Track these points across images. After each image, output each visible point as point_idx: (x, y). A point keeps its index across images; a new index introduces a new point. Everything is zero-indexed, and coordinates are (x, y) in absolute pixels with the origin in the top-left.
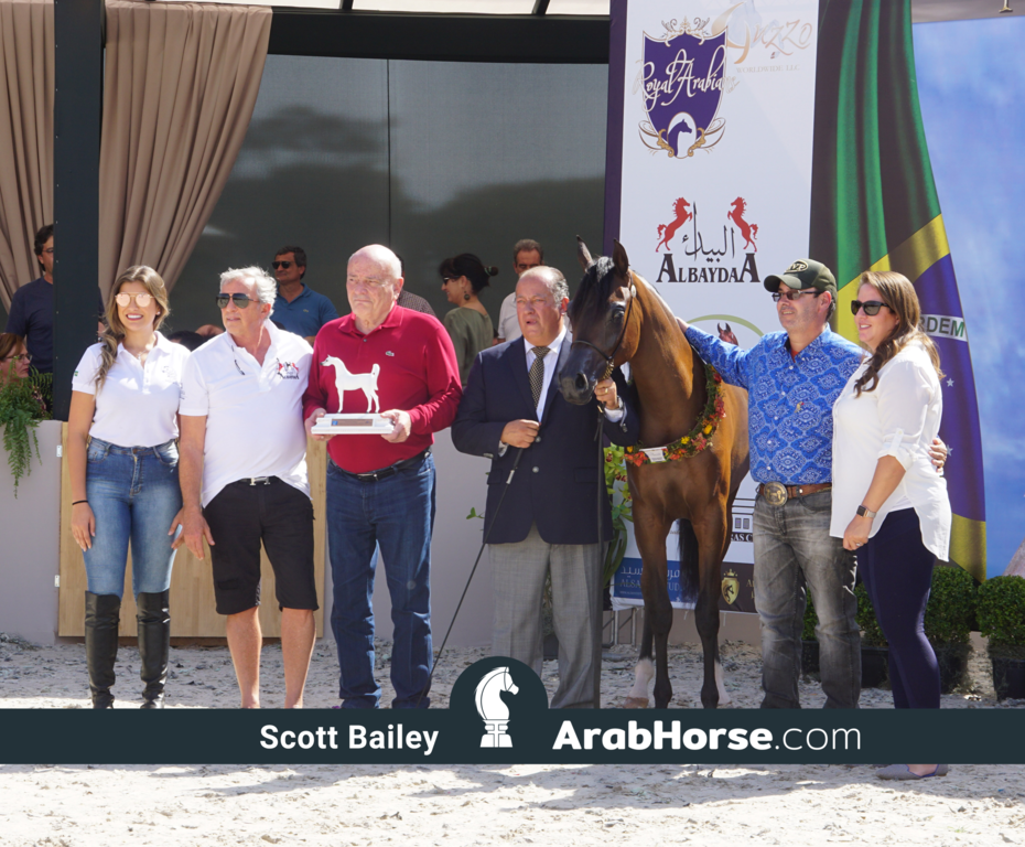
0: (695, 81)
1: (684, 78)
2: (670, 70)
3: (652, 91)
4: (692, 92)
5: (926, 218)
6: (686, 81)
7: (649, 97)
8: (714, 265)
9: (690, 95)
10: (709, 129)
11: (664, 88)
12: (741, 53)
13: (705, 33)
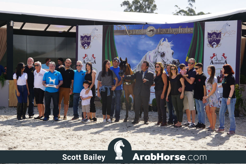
1: (86, 40)
2: (84, 39)
7: (81, 42)
9: (87, 42)
11: (83, 41)
12: (93, 38)
13: (88, 35)
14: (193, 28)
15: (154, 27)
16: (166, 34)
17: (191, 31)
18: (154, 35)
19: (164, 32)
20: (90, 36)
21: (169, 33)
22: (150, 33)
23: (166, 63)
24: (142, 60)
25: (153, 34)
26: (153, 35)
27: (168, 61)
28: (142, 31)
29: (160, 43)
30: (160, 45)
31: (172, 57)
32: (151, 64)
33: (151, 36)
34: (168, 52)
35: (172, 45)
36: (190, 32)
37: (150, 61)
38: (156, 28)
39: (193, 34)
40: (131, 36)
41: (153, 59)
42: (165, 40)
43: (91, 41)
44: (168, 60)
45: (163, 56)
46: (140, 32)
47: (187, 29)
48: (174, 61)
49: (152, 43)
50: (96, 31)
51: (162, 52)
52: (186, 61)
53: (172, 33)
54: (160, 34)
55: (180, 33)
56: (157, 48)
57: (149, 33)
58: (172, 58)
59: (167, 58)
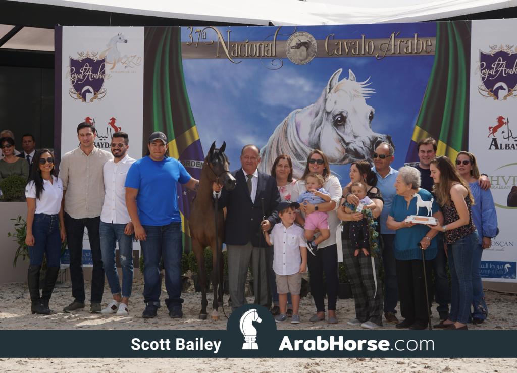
0: (93, 75)
1: (88, 73)
2: (82, 70)
3: (74, 78)
4: (91, 79)
5: (190, 126)
6: (89, 75)
7: (73, 80)
8: (103, 141)
9: (91, 80)
10: (99, 93)
11: (79, 77)
12: (112, 65)
13: (97, 58)
14: (435, 38)
15: (310, 36)
16: (349, 55)
17: (429, 49)
18: (311, 58)
19: (343, 50)
20: (104, 60)
21: (358, 53)
22: (298, 53)
23: (351, 147)
24: (272, 136)
25: (308, 55)
26: (307, 58)
27: (356, 140)
28: (274, 47)
29: (330, 85)
30: (332, 91)
31: (369, 127)
32: (302, 149)
33: (303, 62)
34: (355, 111)
35: (369, 91)
36: (426, 52)
37: (300, 139)
38: (316, 39)
39: (433, 56)
40: (238, 60)
41: (310, 134)
42: (345, 75)
43: (106, 77)
44: (355, 137)
45: (341, 125)
46: (266, 49)
47: (416, 41)
48: (376, 138)
49: (304, 84)
50: (121, 46)
51: (337, 112)
52: (414, 138)
53: (368, 53)
54: (330, 54)
55: (394, 53)
56: (321, 100)
57: (296, 53)
58: (371, 130)
59: (352, 131)
